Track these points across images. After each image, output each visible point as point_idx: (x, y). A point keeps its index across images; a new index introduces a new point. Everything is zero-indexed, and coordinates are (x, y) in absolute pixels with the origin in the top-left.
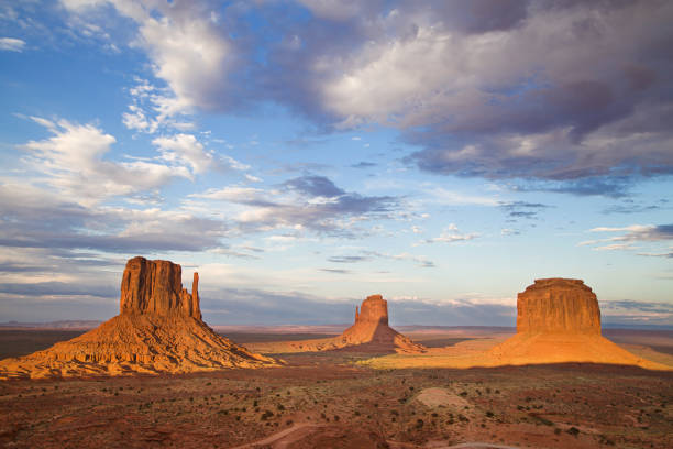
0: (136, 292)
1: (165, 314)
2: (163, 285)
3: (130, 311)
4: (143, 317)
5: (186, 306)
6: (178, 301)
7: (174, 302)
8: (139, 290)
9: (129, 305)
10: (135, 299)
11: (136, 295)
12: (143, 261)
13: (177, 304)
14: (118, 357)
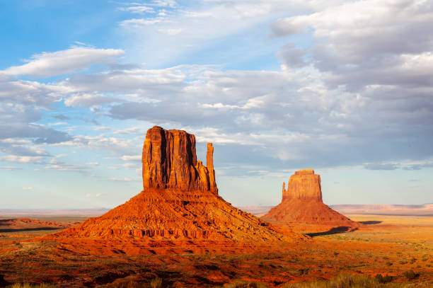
0: (159, 165)
1: (186, 188)
2: (182, 156)
3: (156, 185)
4: (167, 191)
5: (203, 179)
6: (197, 174)
7: (193, 175)
8: (162, 163)
9: (153, 178)
10: (159, 173)
11: (159, 168)
12: (162, 131)
13: (196, 178)
14: (171, 233)
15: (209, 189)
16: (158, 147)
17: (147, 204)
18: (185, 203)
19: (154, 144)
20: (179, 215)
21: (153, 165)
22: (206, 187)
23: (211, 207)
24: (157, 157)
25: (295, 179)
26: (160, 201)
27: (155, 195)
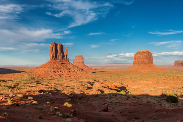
1: (61, 59)
2: (60, 51)
4: (57, 60)
9: (53, 57)
10: (54, 55)
12: (55, 44)
13: (64, 57)
14: (61, 72)
15: (67, 60)
16: (54, 48)
17: (52, 64)
18: (62, 64)
19: (53, 47)
20: (62, 67)
21: (53, 53)
22: (66, 59)
23: (68, 64)
24: (54, 51)
25: (76, 58)
26: (55, 63)
27: (54, 61)
